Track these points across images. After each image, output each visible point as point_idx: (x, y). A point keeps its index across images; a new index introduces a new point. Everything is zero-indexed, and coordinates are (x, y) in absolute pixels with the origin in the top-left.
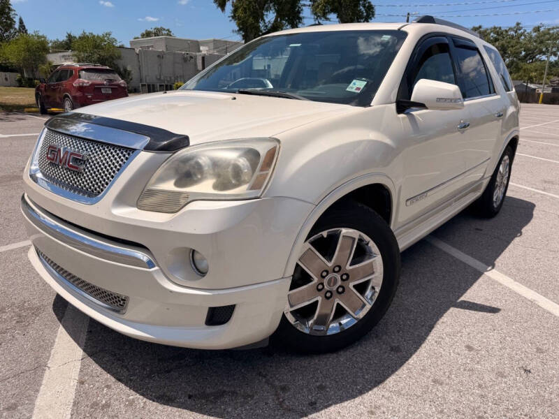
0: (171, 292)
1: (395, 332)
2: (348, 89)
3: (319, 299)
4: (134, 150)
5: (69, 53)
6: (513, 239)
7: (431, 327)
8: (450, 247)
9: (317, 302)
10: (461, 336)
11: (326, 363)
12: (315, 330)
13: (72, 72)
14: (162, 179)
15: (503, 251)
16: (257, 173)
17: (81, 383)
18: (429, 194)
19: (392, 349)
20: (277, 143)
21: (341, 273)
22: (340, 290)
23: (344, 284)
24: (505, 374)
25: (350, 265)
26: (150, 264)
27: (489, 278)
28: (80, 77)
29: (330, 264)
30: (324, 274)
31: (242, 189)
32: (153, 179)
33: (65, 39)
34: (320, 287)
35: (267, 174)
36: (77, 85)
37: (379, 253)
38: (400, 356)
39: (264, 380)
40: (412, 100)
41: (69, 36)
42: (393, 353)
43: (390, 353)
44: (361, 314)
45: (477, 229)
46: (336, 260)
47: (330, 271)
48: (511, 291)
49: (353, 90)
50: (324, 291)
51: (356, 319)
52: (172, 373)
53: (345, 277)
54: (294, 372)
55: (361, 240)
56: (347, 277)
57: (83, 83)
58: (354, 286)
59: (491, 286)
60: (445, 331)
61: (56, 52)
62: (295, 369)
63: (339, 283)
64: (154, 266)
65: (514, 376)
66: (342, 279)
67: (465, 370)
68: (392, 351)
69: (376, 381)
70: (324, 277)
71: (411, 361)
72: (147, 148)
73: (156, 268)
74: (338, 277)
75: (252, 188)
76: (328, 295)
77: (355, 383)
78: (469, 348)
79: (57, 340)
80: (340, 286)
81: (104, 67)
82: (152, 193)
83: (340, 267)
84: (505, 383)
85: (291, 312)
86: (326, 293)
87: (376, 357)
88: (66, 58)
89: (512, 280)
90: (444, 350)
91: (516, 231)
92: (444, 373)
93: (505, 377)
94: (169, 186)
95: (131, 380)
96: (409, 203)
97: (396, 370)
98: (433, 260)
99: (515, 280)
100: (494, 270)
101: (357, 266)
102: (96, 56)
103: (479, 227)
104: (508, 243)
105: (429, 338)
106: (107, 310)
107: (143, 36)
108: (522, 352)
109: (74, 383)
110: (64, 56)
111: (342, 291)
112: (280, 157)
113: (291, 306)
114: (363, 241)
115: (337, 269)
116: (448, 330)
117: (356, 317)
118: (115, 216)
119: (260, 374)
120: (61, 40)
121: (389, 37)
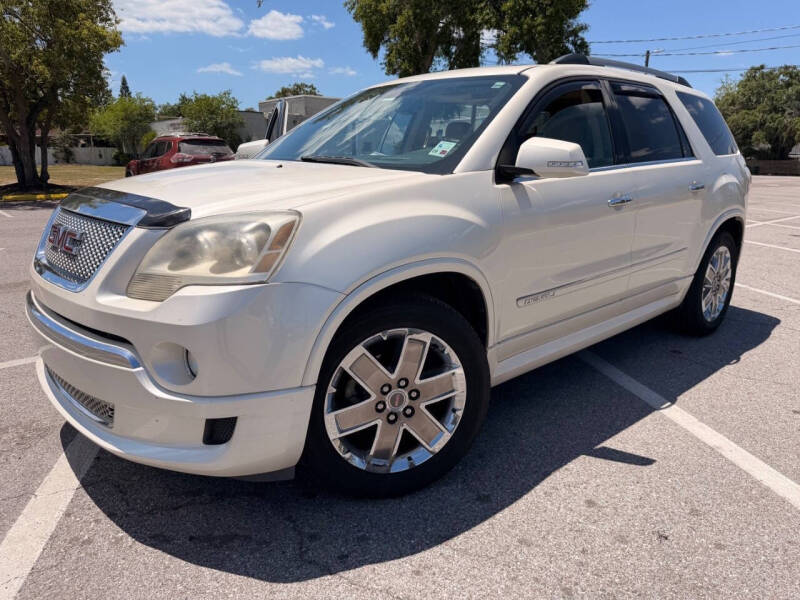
0: (157, 398)
1: (493, 477)
2: (431, 153)
3: (379, 422)
4: (128, 226)
5: (180, 120)
6: (723, 366)
7: (547, 474)
8: (621, 373)
9: (376, 426)
10: (585, 488)
11: (381, 510)
12: (375, 465)
13: (170, 144)
14: (156, 262)
15: (701, 380)
16: (265, 252)
17: (68, 514)
18: (558, 292)
19: (479, 498)
20: (297, 218)
21: (409, 388)
22: (409, 411)
23: (414, 404)
24: (628, 539)
25: (421, 378)
26: (135, 364)
27: (663, 416)
28: (179, 151)
29: (393, 377)
30: (386, 389)
31: (245, 272)
32: (145, 261)
33: (178, 102)
34: (380, 407)
35: (278, 254)
36: (176, 161)
37: (459, 363)
38: (487, 507)
39: (291, 525)
40: (517, 165)
41: (184, 99)
42: (477, 503)
43: (474, 503)
44: (437, 447)
45: (675, 352)
46: (400, 372)
47: (394, 385)
48: (687, 434)
49: (437, 154)
50: (386, 412)
51: (431, 452)
52: (180, 510)
53: (414, 394)
54: (334, 518)
55: (434, 346)
56: (415, 395)
57: (183, 158)
58: (427, 407)
59: (659, 427)
60: (565, 480)
61: (165, 120)
62: (337, 516)
63: (407, 402)
64: (139, 366)
65: (640, 542)
66: (411, 398)
67: (571, 530)
68: (477, 500)
69: (440, 536)
70: (385, 394)
71: (499, 516)
72: (142, 223)
73: (141, 369)
74: (405, 394)
75: (256, 270)
76: (392, 417)
77: (411, 536)
78: (590, 503)
79: (55, 466)
80: (407, 407)
81: (212, 138)
82: (146, 277)
83: (407, 381)
84: (623, 550)
85: (340, 438)
86: (388, 416)
87: (452, 506)
88: (175, 127)
89: (696, 420)
90: (552, 504)
91: (732, 355)
92: (540, 532)
93: (626, 543)
94: (163, 269)
95: (127, 516)
96: (521, 303)
97: (475, 525)
98: (588, 390)
99: (701, 420)
100: (674, 406)
101: (429, 380)
102: (210, 125)
103: (677, 349)
104: (715, 370)
105: (538, 487)
106: (99, 425)
107: (279, 95)
108: (666, 513)
109: (59, 515)
110: (172, 125)
111: (410, 413)
112: (298, 233)
113: (341, 432)
114: (437, 347)
115: (403, 383)
116: (571, 479)
117: (431, 449)
118: (99, 304)
119: (289, 518)
120: (172, 104)
121: (502, 84)
